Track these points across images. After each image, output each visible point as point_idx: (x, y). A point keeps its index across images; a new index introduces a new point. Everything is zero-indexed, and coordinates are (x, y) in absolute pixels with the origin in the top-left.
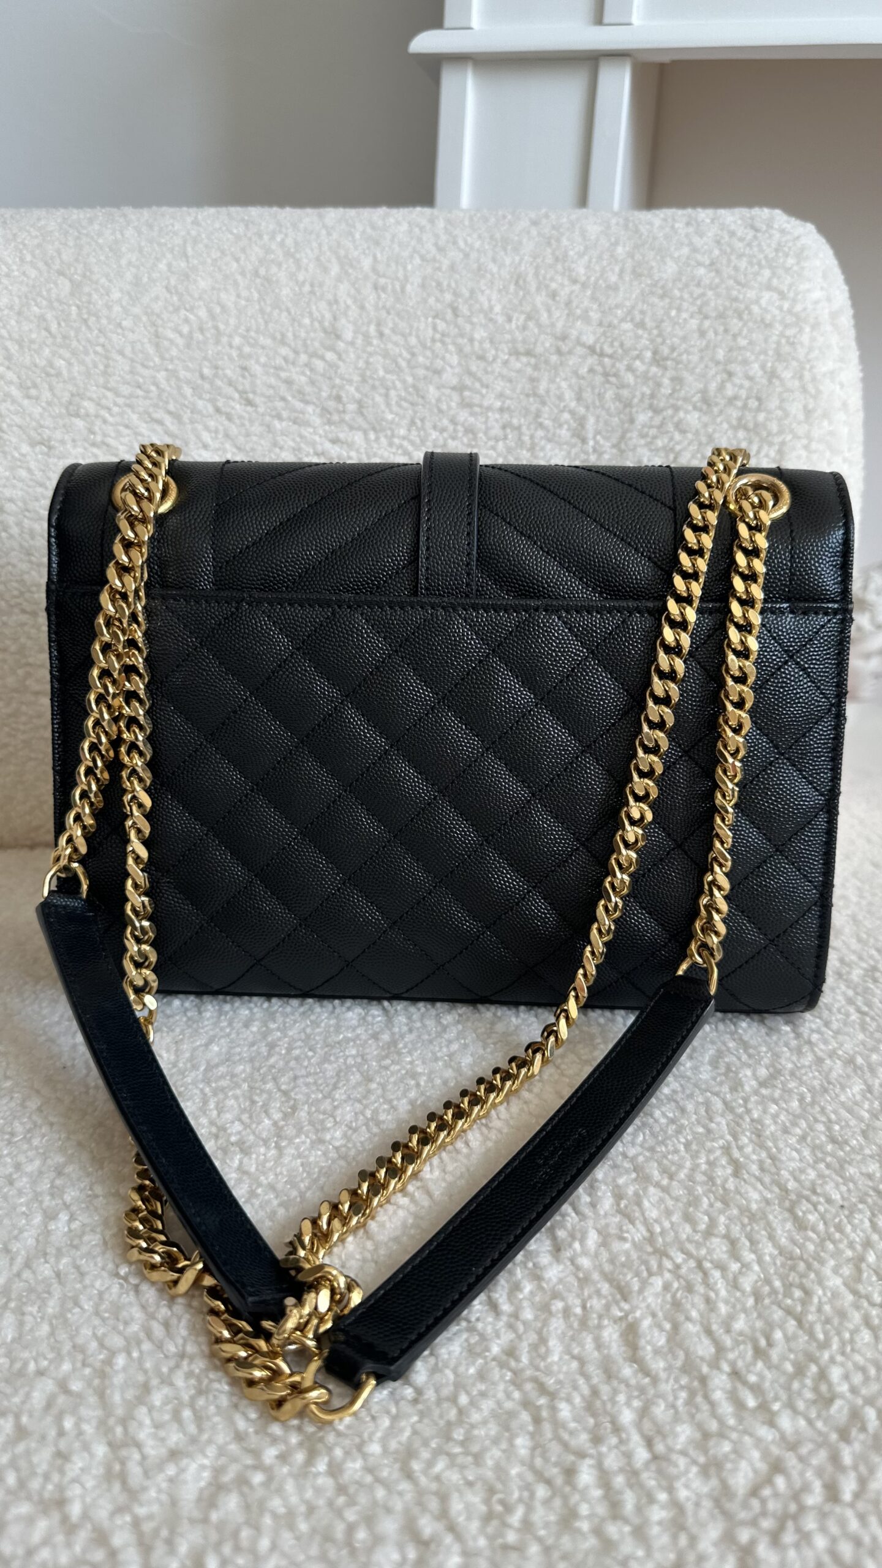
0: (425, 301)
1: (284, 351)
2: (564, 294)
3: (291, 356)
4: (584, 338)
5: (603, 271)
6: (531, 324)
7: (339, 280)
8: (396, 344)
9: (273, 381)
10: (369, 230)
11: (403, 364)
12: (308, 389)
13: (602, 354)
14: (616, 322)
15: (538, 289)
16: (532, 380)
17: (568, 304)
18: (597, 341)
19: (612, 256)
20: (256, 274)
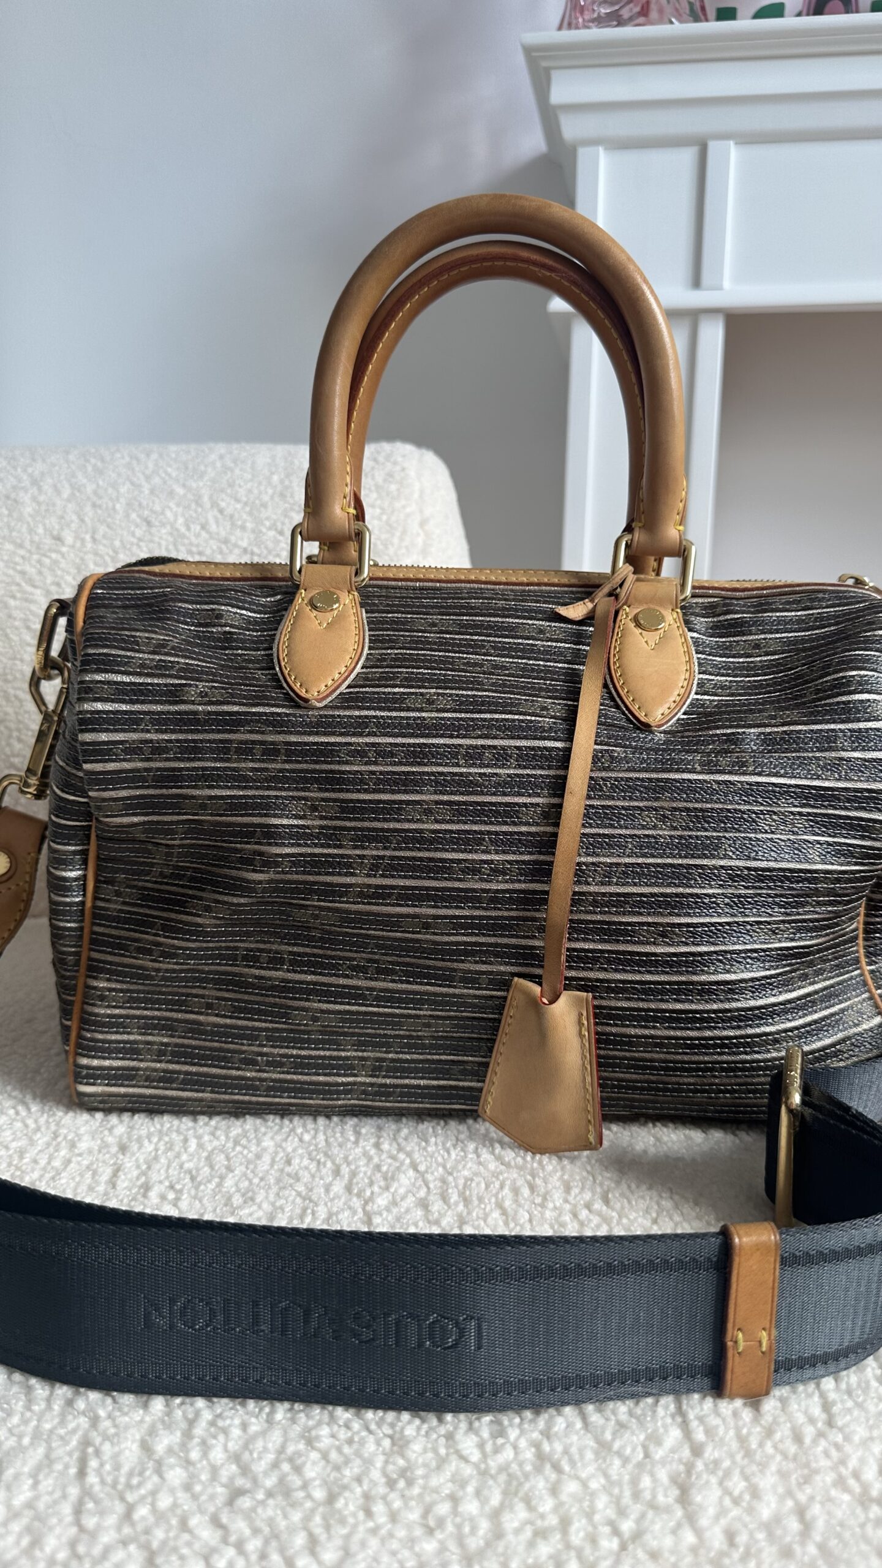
0: (127, 516)
1: (22, 552)
2: (229, 511)
3: (28, 555)
4: (240, 543)
5: (260, 493)
6: (204, 534)
7: (69, 500)
8: (105, 545)
9: (11, 572)
10: (99, 464)
11: (107, 558)
12: (37, 578)
14: (264, 530)
15: (212, 506)
17: (232, 517)
18: (250, 544)
19: (270, 483)
20: (8, 497)
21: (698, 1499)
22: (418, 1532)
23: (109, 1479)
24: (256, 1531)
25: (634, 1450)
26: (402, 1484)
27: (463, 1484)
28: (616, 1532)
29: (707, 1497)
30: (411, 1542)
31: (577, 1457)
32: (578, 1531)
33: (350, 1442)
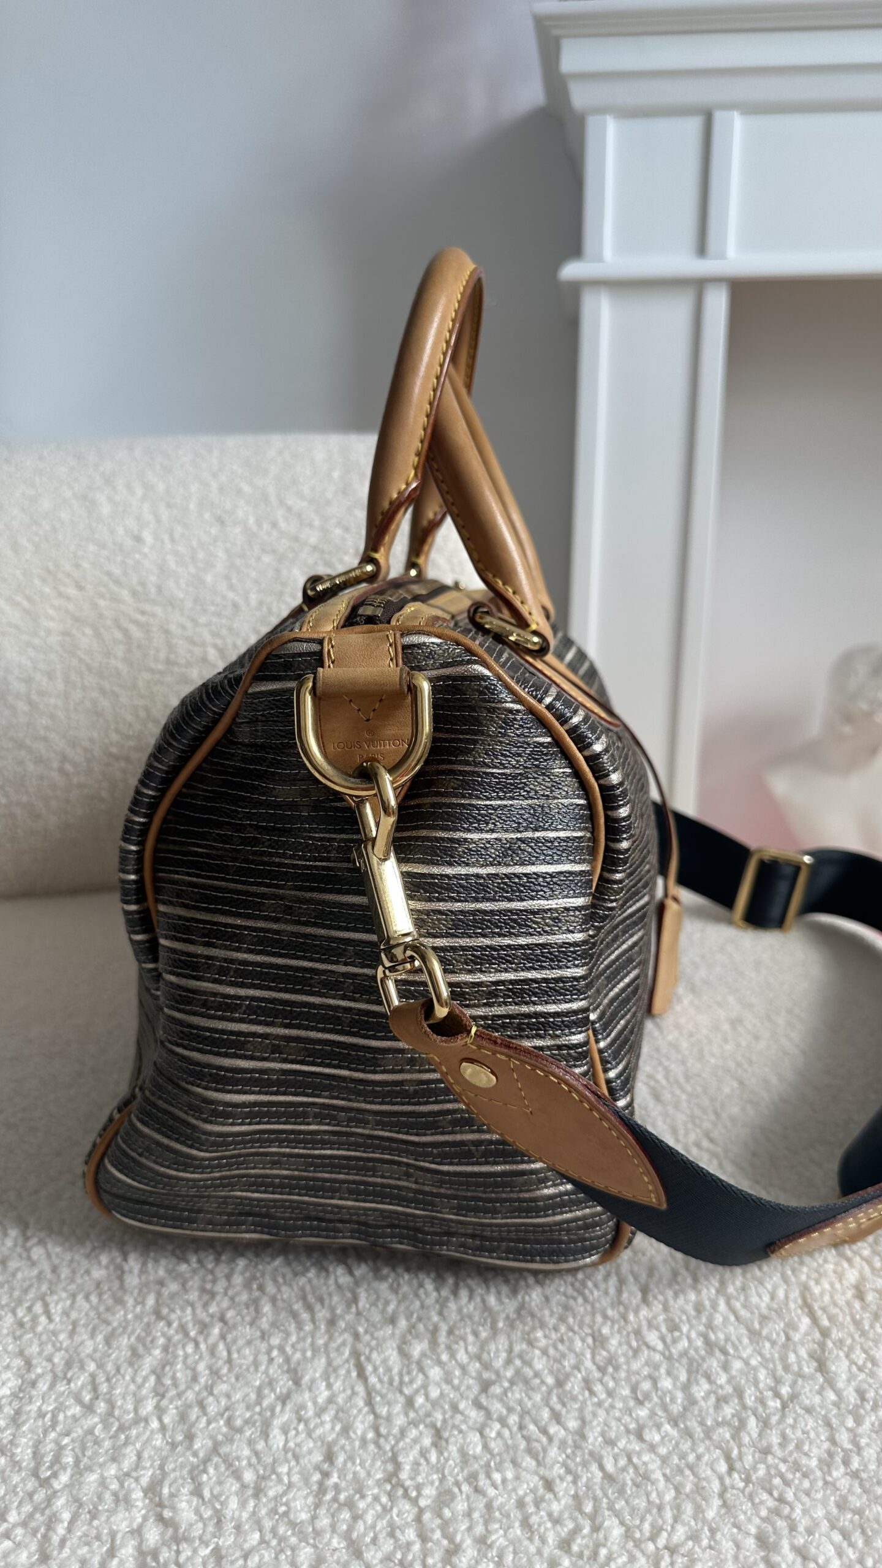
2: (296, 509)
10: (166, 461)
13: (323, 552)
16: (277, 571)
17: (299, 515)
21: (833, 1368)
22: (632, 1403)
23: (386, 1379)
24: (510, 1410)
25: (778, 1334)
26: (610, 1370)
27: (657, 1367)
28: (777, 1395)
29: (840, 1367)
30: (629, 1411)
31: (737, 1343)
32: (750, 1396)
33: (562, 1341)
